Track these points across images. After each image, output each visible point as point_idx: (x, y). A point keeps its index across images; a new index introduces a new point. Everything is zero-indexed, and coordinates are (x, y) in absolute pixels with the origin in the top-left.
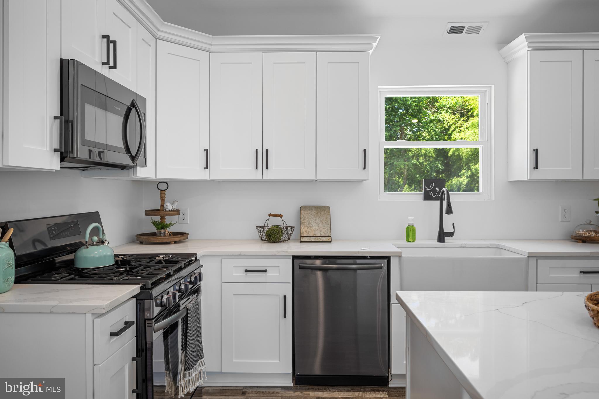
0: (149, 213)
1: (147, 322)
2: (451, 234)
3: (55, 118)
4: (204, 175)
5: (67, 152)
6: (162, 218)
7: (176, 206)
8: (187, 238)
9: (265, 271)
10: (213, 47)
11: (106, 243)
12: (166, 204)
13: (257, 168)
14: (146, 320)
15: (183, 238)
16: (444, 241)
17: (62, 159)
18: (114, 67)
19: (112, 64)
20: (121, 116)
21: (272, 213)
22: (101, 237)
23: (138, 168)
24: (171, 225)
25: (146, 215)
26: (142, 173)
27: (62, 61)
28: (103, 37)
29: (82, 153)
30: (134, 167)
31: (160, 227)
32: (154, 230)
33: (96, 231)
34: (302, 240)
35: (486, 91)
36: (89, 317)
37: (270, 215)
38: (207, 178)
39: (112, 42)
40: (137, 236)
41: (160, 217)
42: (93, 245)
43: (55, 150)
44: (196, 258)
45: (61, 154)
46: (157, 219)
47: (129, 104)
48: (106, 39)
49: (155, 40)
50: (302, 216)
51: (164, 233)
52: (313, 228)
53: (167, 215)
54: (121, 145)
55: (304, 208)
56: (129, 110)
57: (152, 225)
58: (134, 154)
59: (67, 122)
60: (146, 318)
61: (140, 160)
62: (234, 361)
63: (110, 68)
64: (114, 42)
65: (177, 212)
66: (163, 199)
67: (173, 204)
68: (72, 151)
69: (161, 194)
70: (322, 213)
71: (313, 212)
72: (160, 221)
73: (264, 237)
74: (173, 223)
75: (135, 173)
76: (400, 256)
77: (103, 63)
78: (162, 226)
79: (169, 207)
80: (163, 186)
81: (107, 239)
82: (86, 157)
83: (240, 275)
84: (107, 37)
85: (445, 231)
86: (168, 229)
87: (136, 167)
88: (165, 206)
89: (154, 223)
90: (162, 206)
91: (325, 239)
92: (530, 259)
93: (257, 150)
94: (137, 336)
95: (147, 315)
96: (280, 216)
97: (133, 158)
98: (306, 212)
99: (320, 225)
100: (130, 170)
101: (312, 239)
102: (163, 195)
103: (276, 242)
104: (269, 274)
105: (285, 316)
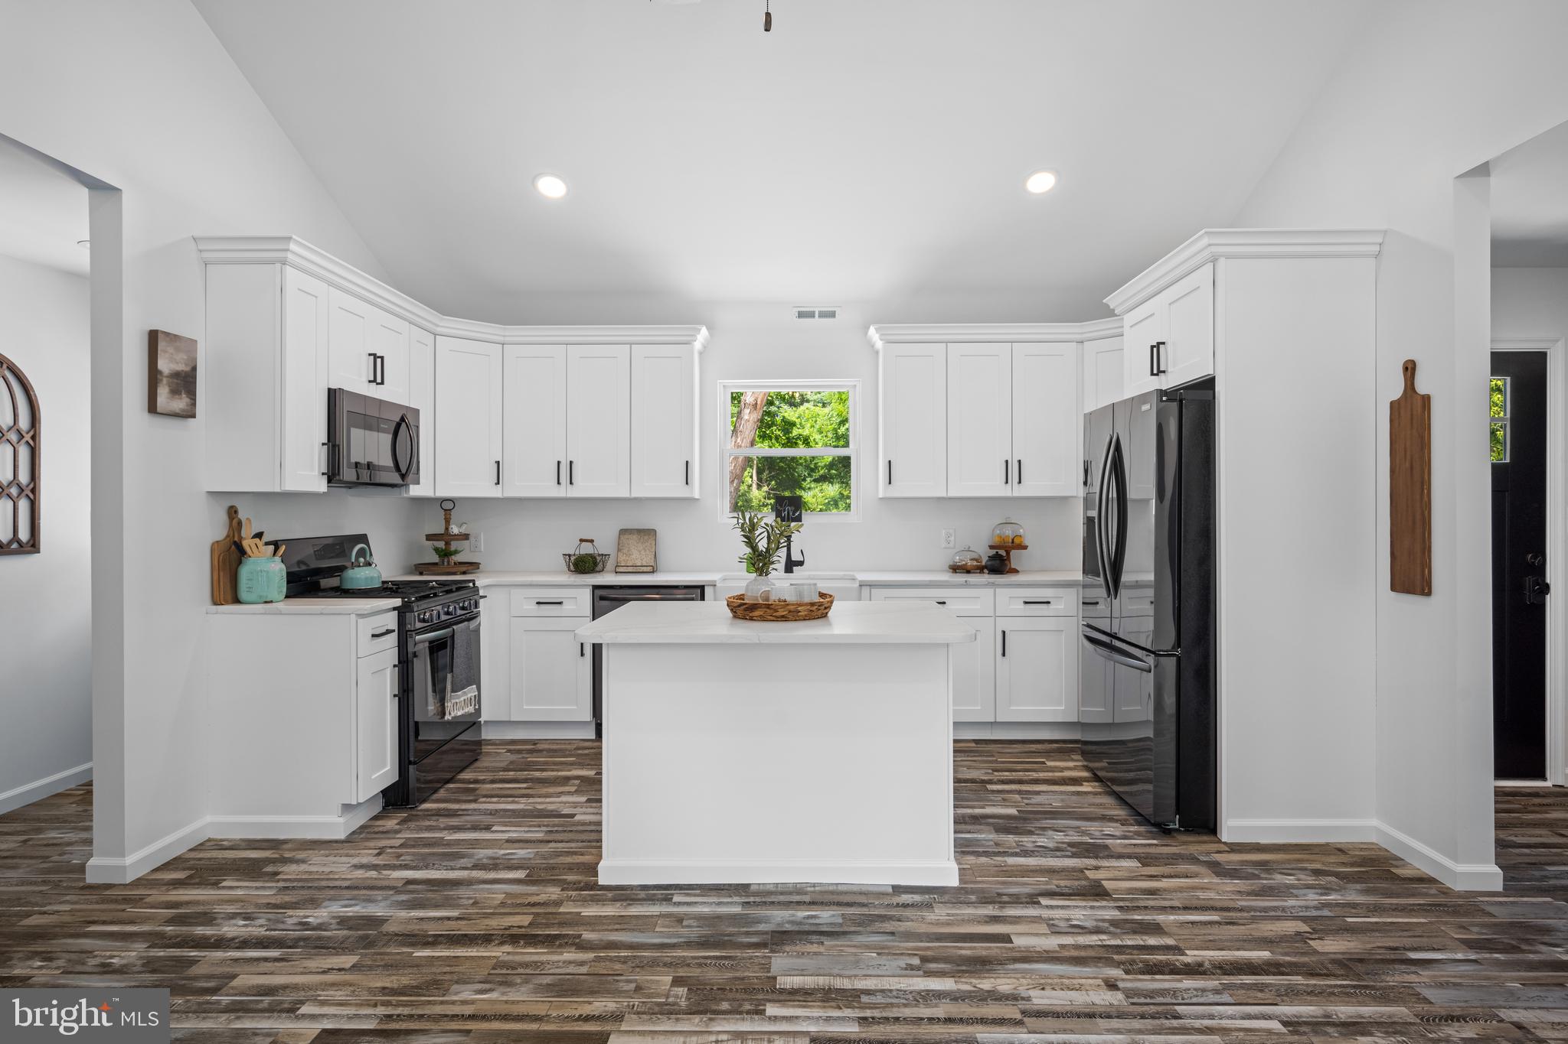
0: (429, 537)
1: (408, 633)
2: (801, 563)
3: (323, 444)
4: (496, 492)
5: (334, 475)
6: (447, 544)
7: (463, 530)
8: (479, 568)
9: (560, 603)
10: (508, 339)
11: (374, 565)
12: (451, 526)
13: (559, 483)
14: (407, 631)
15: (470, 568)
16: (792, 572)
17: (329, 481)
18: (382, 383)
19: (379, 380)
20: (388, 433)
21: (584, 538)
22: (368, 559)
23: (411, 486)
24: (456, 552)
25: (427, 540)
26: (415, 491)
27: (329, 390)
28: (370, 355)
29: (348, 474)
30: (407, 485)
31: (442, 554)
32: (435, 559)
33: (362, 553)
34: (618, 570)
35: (855, 386)
36: (353, 617)
37: (582, 540)
38: (499, 495)
39: (379, 357)
40: (415, 565)
41: (444, 543)
42: (359, 566)
43: (323, 474)
44: (474, 584)
45: (329, 477)
46: (441, 544)
47: (398, 420)
48: (372, 357)
49: (433, 336)
50: (621, 542)
51: (448, 562)
52: (634, 557)
53: (454, 540)
54: (390, 463)
55: (623, 532)
56: (398, 425)
57: (434, 552)
58: (404, 471)
59: (334, 446)
60: (407, 629)
61: (411, 476)
62: (525, 707)
63: (378, 384)
64: (382, 358)
65: (466, 537)
66: (448, 521)
67: (460, 526)
68: (339, 474)
69: (445, 514)
70: (646, 537)
71: (634, 537)
72: (444, 547)
73: (572, 567)
74: (459, 549)
75: (407, 491)
76: (715, 585)
77: (370, 381)
78: (445, 554)
79: (455, 530)
80: (448, 505)
81: (374, 561)
82: (353, 478)
83: (531, 607)
84: (375, 355)
85: (793, 559)
86: (453, 557)
87: (409, 485)
88: (450, 529)
89: (436, 550)
90: (447, 529)
91: (645, 569)
92: (863, 587)
93: (559, 463)
94: (399, 646)
95: (409, 627)
96: (592, 541)
97: (403, 476)
98: (626, 536)
99: (643, 553)
100: (402, 488)
101: (630, 569)
102: (448, 517)
103: (586, 573)
104: (565, 606)
105: (582, 654)
